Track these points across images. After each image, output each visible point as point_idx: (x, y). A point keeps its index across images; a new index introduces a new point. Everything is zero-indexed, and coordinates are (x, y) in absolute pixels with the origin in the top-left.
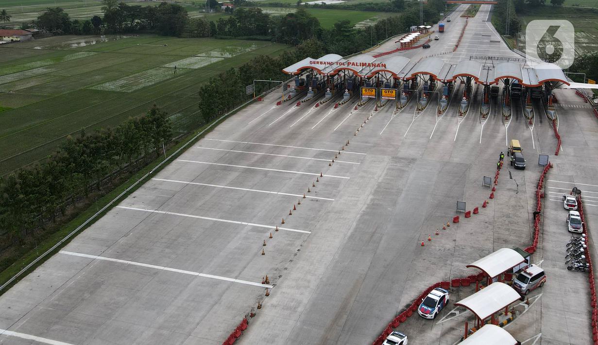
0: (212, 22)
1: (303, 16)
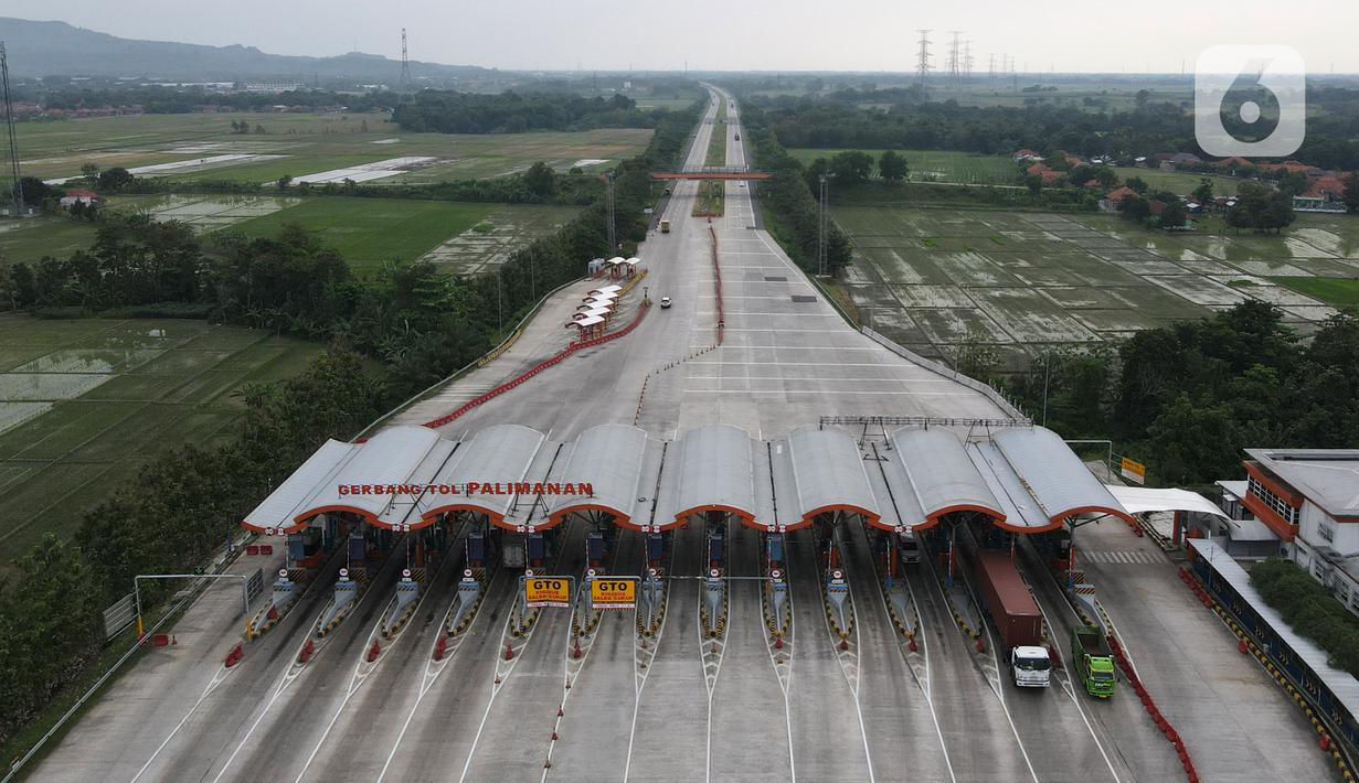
0: (22, 264)
1: (297, 244)
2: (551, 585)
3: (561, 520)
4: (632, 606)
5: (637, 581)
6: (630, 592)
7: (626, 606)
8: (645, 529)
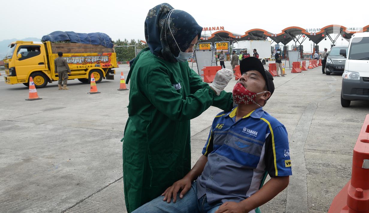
2: (206, 46)
3: (214, 36)
4: (227, 51)
5: (228, 43)
6: (226, 46)
7: (225, 51)
8: (237, 37)
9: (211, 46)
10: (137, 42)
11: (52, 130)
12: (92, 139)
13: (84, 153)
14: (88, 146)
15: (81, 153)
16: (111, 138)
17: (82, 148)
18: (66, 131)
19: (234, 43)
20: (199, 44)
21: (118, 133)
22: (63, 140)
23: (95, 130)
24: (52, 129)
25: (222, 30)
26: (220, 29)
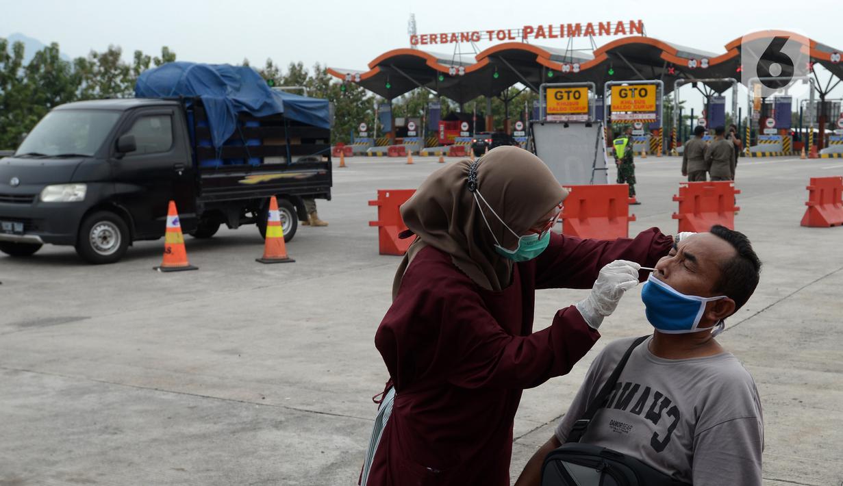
2: (571, 95)
3: (605, 56)
4: (653, 116)
5: (658, 85)
6: (650, 100)
7: (646, 116)
8: (692, 64)
9: (591, 95)
10: (312, 74)
11: (65, 393)
12: (197, 428)
13: (183, 470)
14: (193, 450)
15: (173, 471)
16: (260, 428)
17: (174, 454)
18: (111, 397)
19: (680, 85)
20: (545, 89)
21: (281, 413)
22: (106, 427)
23: (205, 401)
24: (62, 391)
25: (636, 34)
26: (627, 30)
